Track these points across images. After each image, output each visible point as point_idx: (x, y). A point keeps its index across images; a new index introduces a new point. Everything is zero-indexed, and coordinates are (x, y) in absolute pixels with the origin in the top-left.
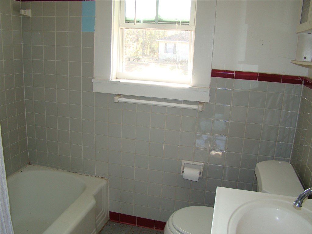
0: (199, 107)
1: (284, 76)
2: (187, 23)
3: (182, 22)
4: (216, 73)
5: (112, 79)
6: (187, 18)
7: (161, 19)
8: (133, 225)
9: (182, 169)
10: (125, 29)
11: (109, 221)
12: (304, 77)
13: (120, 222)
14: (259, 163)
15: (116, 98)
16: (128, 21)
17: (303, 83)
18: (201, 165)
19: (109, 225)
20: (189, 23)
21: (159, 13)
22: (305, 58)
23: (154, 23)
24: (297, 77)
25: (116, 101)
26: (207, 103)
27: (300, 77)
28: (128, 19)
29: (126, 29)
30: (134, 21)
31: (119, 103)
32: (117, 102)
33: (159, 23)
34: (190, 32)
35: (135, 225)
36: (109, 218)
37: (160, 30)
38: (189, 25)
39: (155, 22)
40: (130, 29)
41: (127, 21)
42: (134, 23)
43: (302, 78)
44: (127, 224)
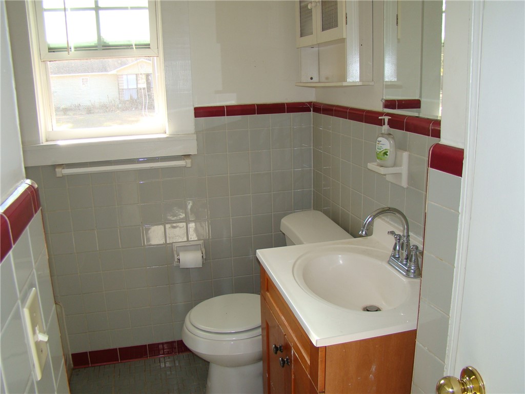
0: (186, 162)
1: (288, 104)
2: (147, 46)
3: (136, 45)
4: (200, 112)
5: (42, 143)
6: (146, 38)
7: (105, 43)
8: (115, 362)
9: (176, 256)
10: (49, 63)
11: (73, 369)
12: (312, 102)
13: (93, 365)
14: (284, 218)
15: (58, 170)
16: (53, 49)
17: (312, 109)
18: (200, 245)
19: (77, 375)
20: (149, 45)
21: (102, 35)
22: (312, 78)
23: (97, 50)
24: (303, 104)
25: (59, 175)
26: (195, 155)
27: (307, 103)
28: (52, 46)
29: (52, 63)
30: (66, 48)
31: (63, 177)
32: (61, 176)
33: (103, 49)
34: (151, 58)
35: (117, 362)
36: (72, 365)
37: (105, 60)
38: (149, 48)
39: (95, 47)
40: (58, 62)
41: (51, 50)
42: (67, 52)
43: (310, 103)
44: (105, 365)
